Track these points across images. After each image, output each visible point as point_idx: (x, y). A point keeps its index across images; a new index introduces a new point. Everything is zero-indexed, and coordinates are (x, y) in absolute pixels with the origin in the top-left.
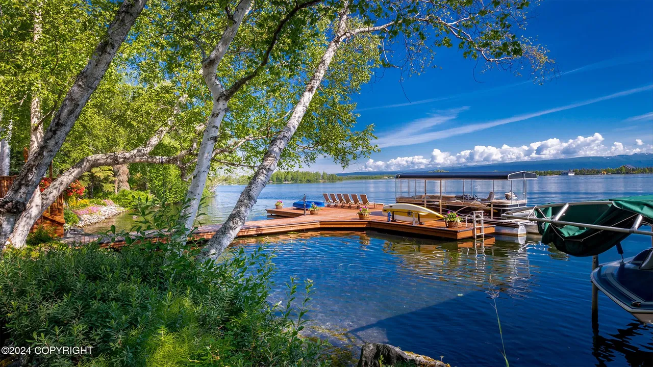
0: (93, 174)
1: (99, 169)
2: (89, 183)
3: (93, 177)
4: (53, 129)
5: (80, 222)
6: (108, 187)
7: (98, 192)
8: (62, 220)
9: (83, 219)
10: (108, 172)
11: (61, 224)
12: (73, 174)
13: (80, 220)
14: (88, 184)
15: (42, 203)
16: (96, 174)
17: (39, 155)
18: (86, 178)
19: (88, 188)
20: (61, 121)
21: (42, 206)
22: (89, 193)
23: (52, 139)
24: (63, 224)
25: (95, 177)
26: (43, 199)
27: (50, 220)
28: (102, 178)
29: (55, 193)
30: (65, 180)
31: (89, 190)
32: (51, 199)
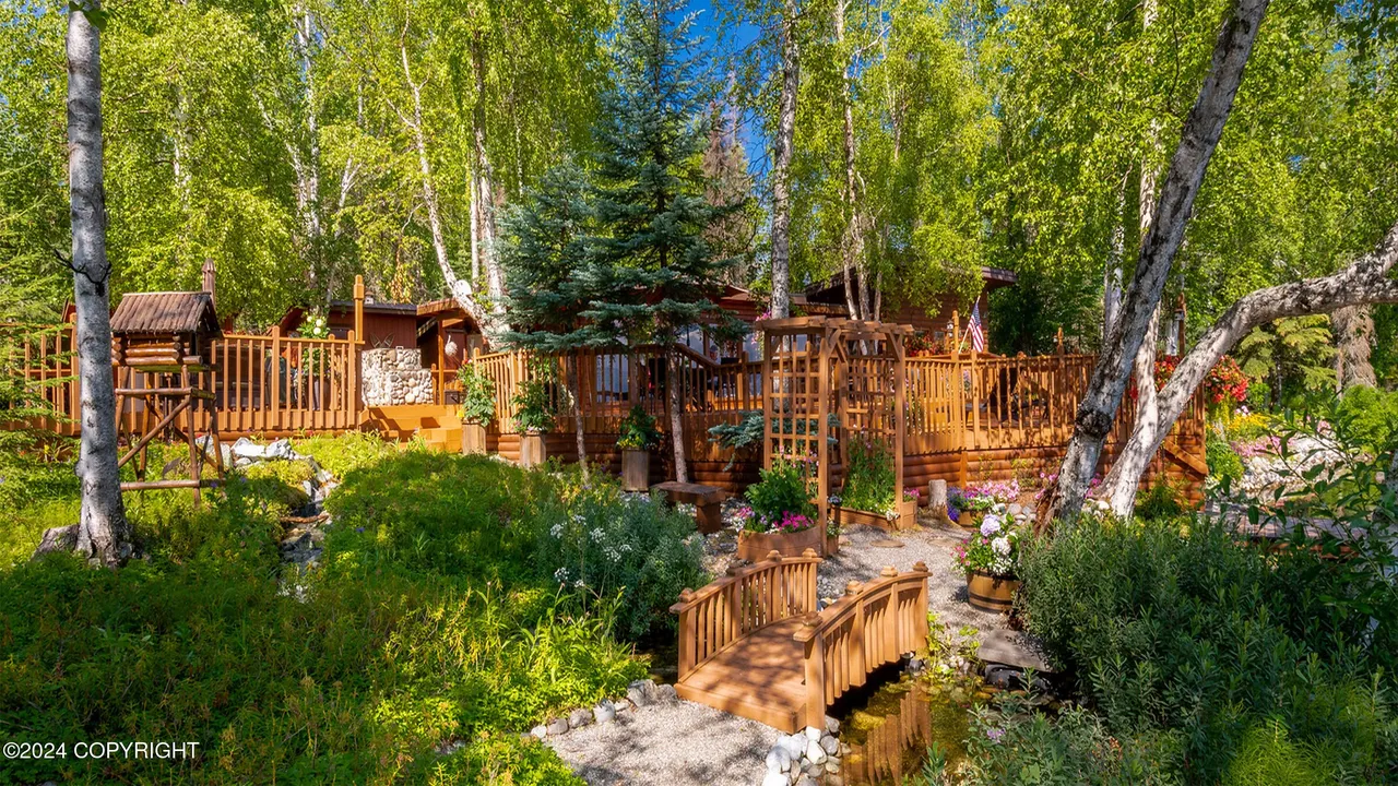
0: (1280, 338)
1: (1294, 323)
2: (1273, 365)
3: (1280, 349)
4: (1149, 252)
5: (1247, 477)
6: (1314, 376)
7: (1293, 394)
8: (1202, 466)
9: (1252, 468)
10: (1318, 330)
11: (1200, 476)
12: (1216, 346)
13: (1247, 471)
14: (1270, 370)
15: (1159, 418)
16: (1287, 339)
17: (1128, 311)
18: (1266, 353)
19: (1270, 380)
20: (1160, 233)
21: (1160, 426)
22: (1274, 396)
23: (1148, 275)
24: (1205, 475)
25: (1285, 347)
26: (1160, 408)
27: (1179, 462)
28: (1302, 349)
29: (1182, 396)
30: (1199, 361)
31: (1271, 386)
32: (1174, 408)
